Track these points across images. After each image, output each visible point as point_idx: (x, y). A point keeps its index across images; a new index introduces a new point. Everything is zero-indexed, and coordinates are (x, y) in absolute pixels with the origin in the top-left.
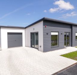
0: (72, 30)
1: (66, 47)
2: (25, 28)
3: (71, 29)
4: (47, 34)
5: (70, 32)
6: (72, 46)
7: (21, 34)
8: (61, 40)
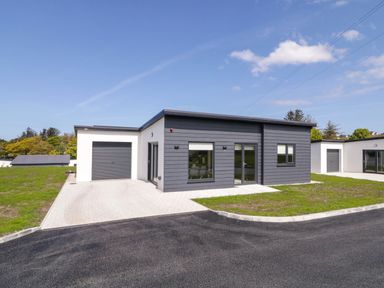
0: (262, 136)
1: (242, 184)
2: (140, 130)
3: (260, 135)
4: (176, 148)
5: (256, 144)
6: (262, 183)
7: (129, 145)
8: (224, 164)
